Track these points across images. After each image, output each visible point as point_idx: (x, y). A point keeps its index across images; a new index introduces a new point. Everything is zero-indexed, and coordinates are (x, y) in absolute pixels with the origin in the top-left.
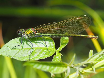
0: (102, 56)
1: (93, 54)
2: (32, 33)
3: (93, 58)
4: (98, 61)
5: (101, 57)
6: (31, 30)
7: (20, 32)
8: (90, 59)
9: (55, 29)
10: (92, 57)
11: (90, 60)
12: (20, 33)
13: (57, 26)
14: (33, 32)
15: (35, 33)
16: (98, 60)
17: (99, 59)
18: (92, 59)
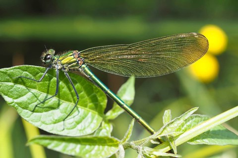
0: (191, 121)
1: (170, 118)
2: (75, 62)
3: (172, 126)
4: (183, 131)
5: (188, 123)
6: (71, 55)
7: (49, 56)
8: (165, 128)
9: (125, 57)
10: (168, 125)
11: (165, 131)
12: (49, 58)
13: (130, 50)
14: (75, 59)
15: (79, 62)
16: (183, 128)
17: (185, 126)
18: (168, 129)
